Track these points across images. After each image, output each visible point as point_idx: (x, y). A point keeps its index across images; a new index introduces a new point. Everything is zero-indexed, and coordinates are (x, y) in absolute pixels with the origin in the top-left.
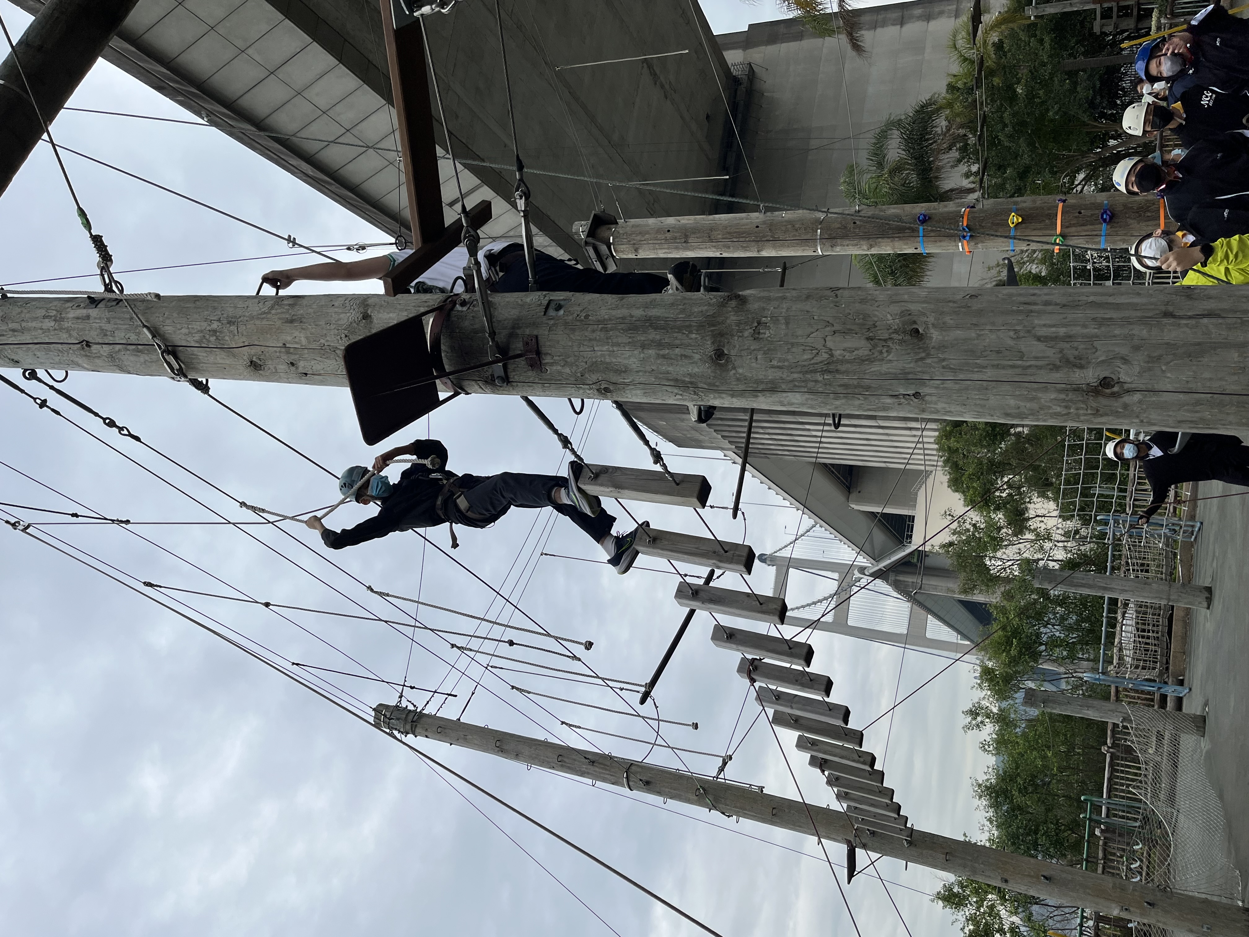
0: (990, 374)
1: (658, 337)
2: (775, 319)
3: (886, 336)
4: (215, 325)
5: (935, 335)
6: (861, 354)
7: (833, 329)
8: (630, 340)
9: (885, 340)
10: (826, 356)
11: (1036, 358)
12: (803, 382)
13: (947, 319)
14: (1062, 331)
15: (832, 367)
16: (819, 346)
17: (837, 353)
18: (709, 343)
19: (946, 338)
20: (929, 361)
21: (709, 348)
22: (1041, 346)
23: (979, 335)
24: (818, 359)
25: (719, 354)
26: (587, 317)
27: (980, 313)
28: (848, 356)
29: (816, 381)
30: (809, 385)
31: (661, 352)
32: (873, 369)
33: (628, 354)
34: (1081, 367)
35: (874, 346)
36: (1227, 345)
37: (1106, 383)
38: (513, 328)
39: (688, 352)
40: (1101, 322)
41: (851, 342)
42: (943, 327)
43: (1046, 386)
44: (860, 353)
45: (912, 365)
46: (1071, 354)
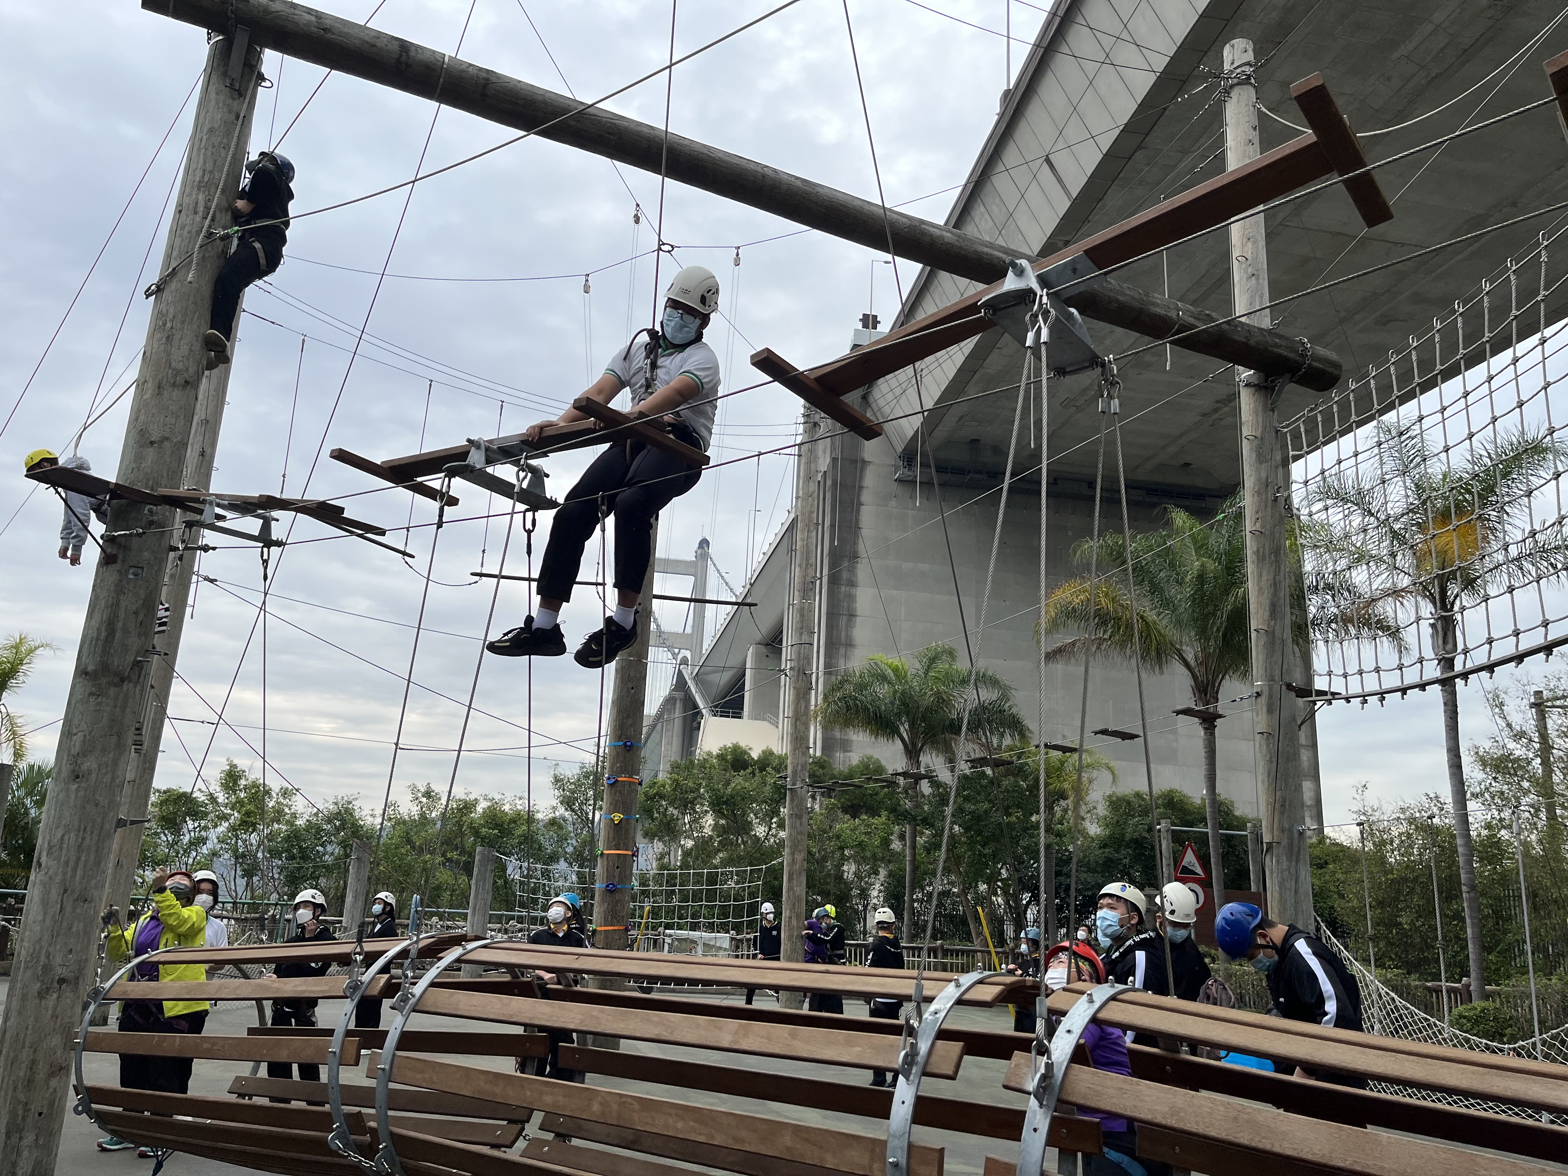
0: (53, 813)
3: (78, 762)
4: (169, 325)
5: (74, 787)
13: (82, 792)
14: (65, 846)
15: (70, 735)
16: (80, 728)
17: (75, 737)
18: (93, 668)
19: (72, 792)
21: (90, 668)
22: (59, 836)
24: (74, 728)
25: (86, 674)
26: (124, 593)
27: (79, 807)
28: (73, 743)
32: (65, 756)
33: (97, 621)
35: (75, 757)
37: (40, 865)
38: (125, 546)
39: (91, 656)
40: (67, 863)
41: (79, 745)
42: (77, 790)
46: (54, 850)
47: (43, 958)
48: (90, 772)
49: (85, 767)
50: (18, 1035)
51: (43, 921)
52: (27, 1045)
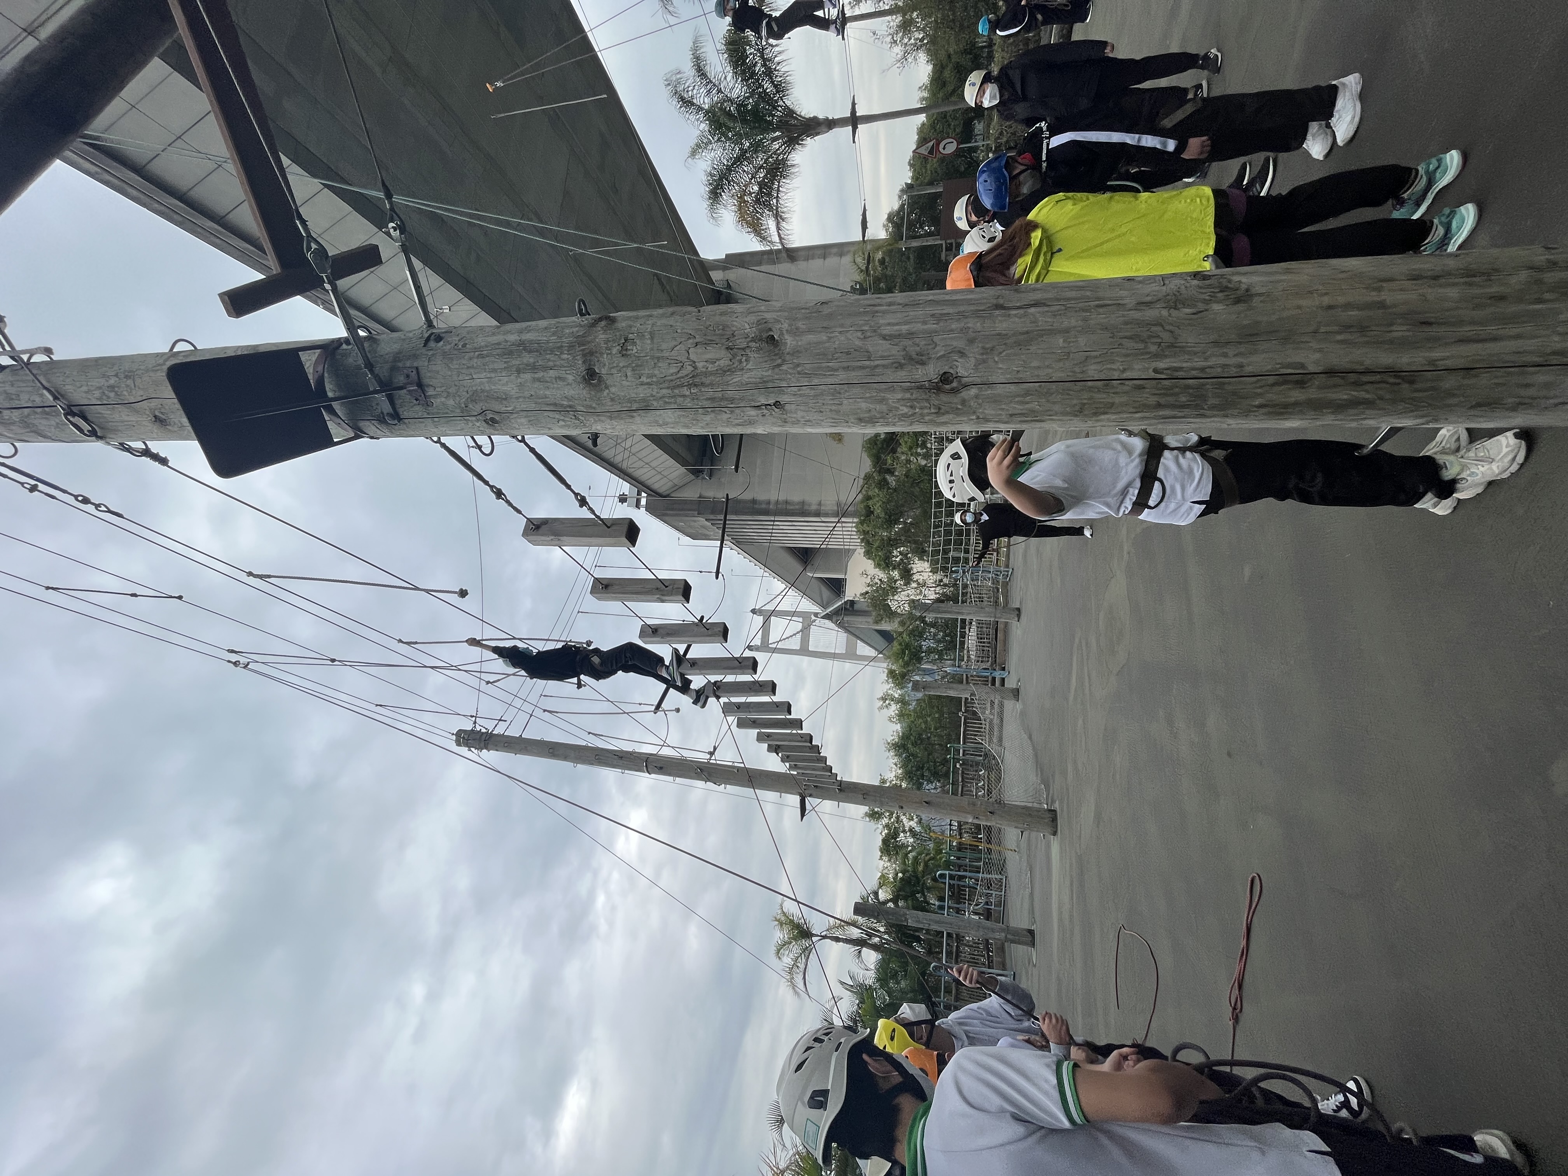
0: (842, 376)
1: (532, 360)
2: (641, 335)
3: (744, 345)
5: (790, 341)
6: (722, 365)
7: (696, 341)
8: (506, 365)
9: (743, 349)
10: (690, 368)
11: (883, 358)
12: (672, 397)
13: (800, 324)
14: (904, 328)
15: (697, 380)
16: (684, 359)
17: (700, 365)
18: (580, 362)
19: (800, 343)
20: (784, 367)
21: (581, 368)
22: (885, 344)
23: (830, 338)
24: (684, 372)
25: (591, 374)
26: (464, 345)
27: (830, 316)
28: (711, 368)
29: (684, 396)
30: (678, 401)
31: (536, 376)
32: (735, 380)
33: (506, 379)
34: (923, 363)
35: (734, 356)
36: (1052, 332)
37: (945, 378)
38: (394, 361)
39: (562, 373)
41: (712, 353)
42: (795, 332)
43: (891, 387)
44: (723, 363)
45: (770, 373)
46: (913, 351)
50: (1347, 328)
51: (1067, 331)
52: (1374, 296)
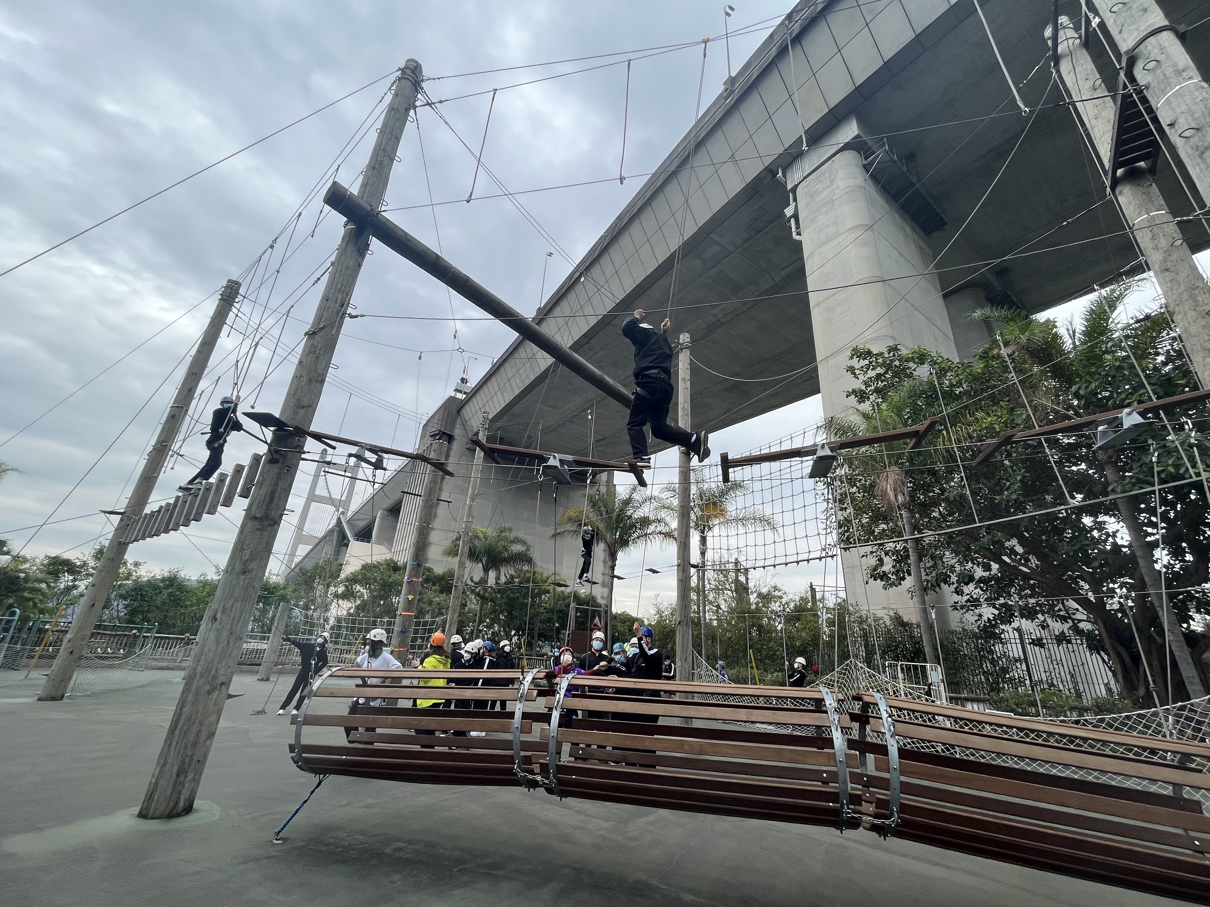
0: (227, 591)
1: (266, 501)
2: (262, 535)
5: (243, 577)
6: (243, 558)
7: (253, 551)
8: (268, 493)
9: (245, 564)
11: (228, 603)
13: (247, 580)
14: (234, 609)
15: (242, 549)
16: (249, 547)
17: (245, 551)
19: (241, 580)
20: (236, 577)
21: (258, 516)
22: (231, 604)
23: (239, 589)
24: (245, 546)
25: (256, 518)
26: (281, 480)
27: (247, 589)
28: (244, 554)
29: (239, 545)
31: (261, 501)
32: (237, 560)
33: (264, 491)
34: (222, 613)
35: (244, 561)
36: (217, 647)
37: (216, 619)
39: (259, 509)
40: (234, 619)
41: (247, 555)
42: (244, 580)
43: (219, 605)
45: (235, 571)
46: (226, 611)
47: (213, 672)
48: (253, 570)
49: (250, 567)
50: (191, 716)
51: (216, 650)
52: (197, 721)
